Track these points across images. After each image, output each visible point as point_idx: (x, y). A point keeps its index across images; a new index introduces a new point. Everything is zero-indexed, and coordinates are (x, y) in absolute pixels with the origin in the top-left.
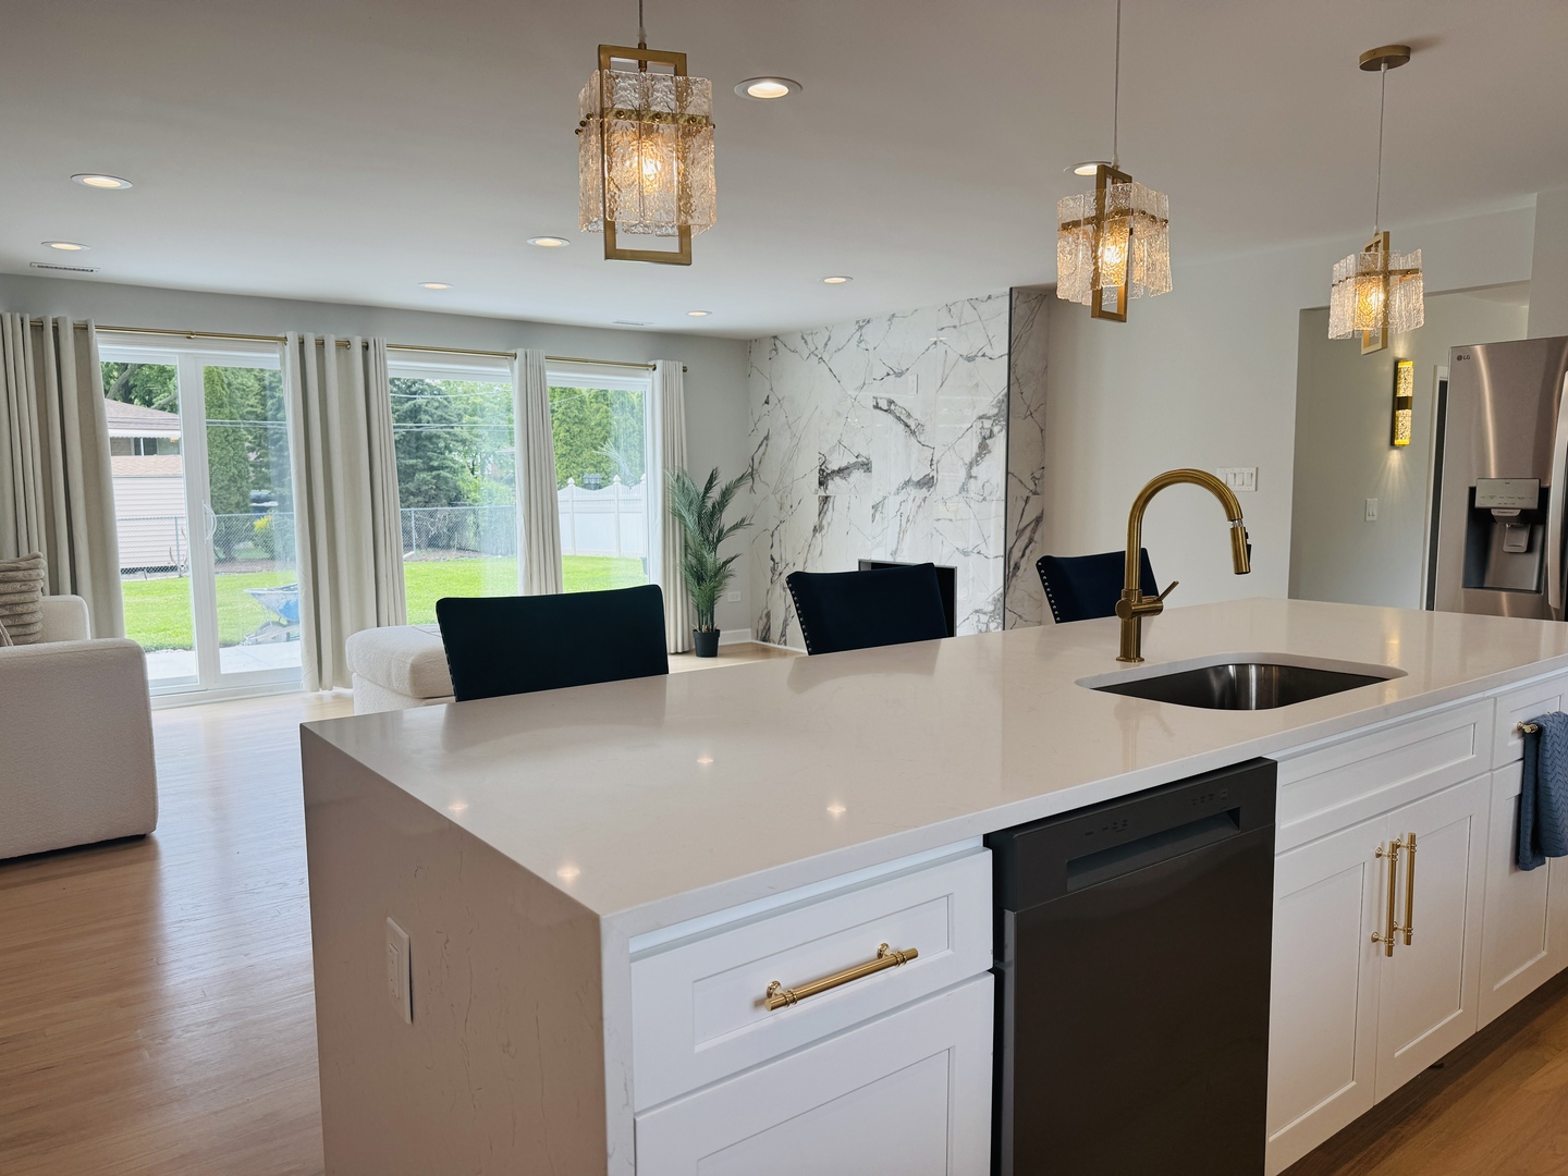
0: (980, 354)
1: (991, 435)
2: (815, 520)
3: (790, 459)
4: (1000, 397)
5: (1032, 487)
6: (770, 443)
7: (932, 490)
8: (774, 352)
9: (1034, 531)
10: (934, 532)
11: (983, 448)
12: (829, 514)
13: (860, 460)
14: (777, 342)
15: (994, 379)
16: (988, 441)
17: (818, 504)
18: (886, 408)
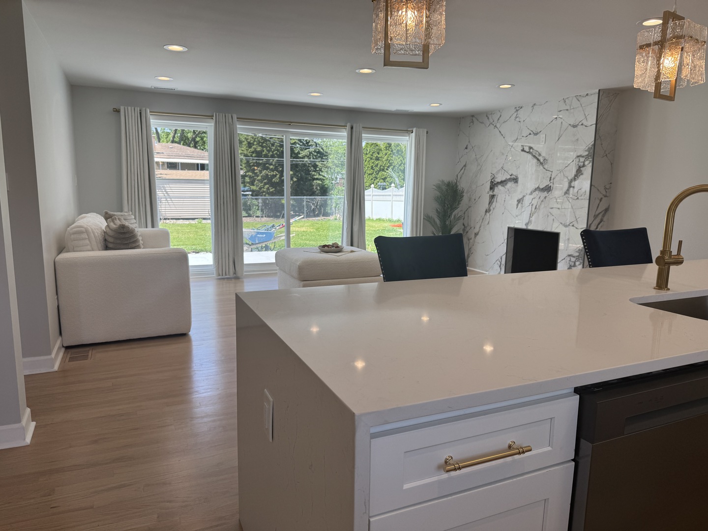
0: (580, 124)
1: (584, 166)
2: (487, 206)
3: (476, 176)
4: (590, 146)
5: (604, 193)
6: (466, 168)
7: (550, 193)
8: (472, 123)
9: (603, 216)
10: (549, 214)
11: (579, 172)
12: (494, 204)
13: (512, 177)
14: (474, 119)
15: (588, 137)
16: (581, 169)
17: (489, 198)
18: (528, 150)
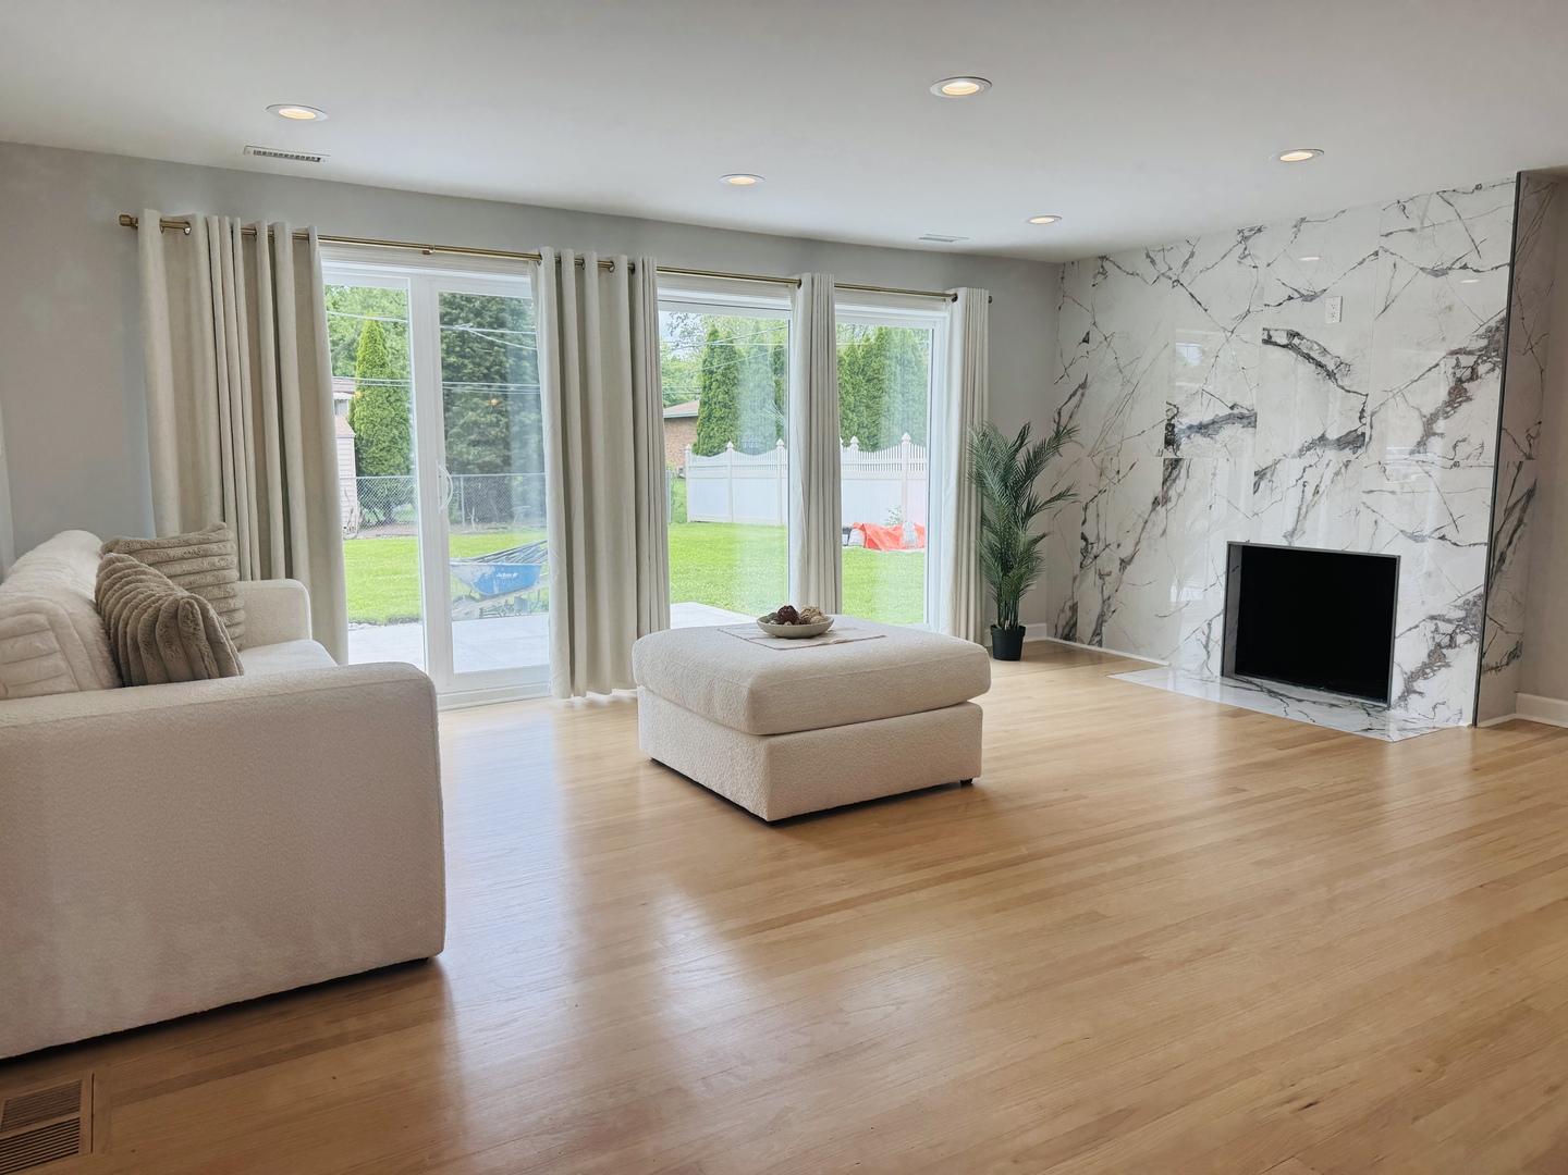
0: (1457, 265)
1: (1474, 376)
2: (1158, 490)
3: (1120, 412)
4: (1493, 324)
5: (1527, 450)
6: (1087, 392)
7: (1360, 451)
8: (1101, 277)
9: (1524, 510)
10: (1362, 508)
11: (1458, 394)
12: (1180, 484)
13: (1236, 411)
14: (1106, 264)
15: (1486, 296)
16: (1466, 385)
17: (1162, 468)
18: (1284, 341)
